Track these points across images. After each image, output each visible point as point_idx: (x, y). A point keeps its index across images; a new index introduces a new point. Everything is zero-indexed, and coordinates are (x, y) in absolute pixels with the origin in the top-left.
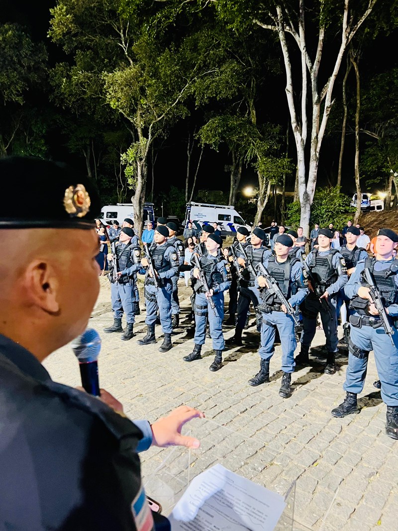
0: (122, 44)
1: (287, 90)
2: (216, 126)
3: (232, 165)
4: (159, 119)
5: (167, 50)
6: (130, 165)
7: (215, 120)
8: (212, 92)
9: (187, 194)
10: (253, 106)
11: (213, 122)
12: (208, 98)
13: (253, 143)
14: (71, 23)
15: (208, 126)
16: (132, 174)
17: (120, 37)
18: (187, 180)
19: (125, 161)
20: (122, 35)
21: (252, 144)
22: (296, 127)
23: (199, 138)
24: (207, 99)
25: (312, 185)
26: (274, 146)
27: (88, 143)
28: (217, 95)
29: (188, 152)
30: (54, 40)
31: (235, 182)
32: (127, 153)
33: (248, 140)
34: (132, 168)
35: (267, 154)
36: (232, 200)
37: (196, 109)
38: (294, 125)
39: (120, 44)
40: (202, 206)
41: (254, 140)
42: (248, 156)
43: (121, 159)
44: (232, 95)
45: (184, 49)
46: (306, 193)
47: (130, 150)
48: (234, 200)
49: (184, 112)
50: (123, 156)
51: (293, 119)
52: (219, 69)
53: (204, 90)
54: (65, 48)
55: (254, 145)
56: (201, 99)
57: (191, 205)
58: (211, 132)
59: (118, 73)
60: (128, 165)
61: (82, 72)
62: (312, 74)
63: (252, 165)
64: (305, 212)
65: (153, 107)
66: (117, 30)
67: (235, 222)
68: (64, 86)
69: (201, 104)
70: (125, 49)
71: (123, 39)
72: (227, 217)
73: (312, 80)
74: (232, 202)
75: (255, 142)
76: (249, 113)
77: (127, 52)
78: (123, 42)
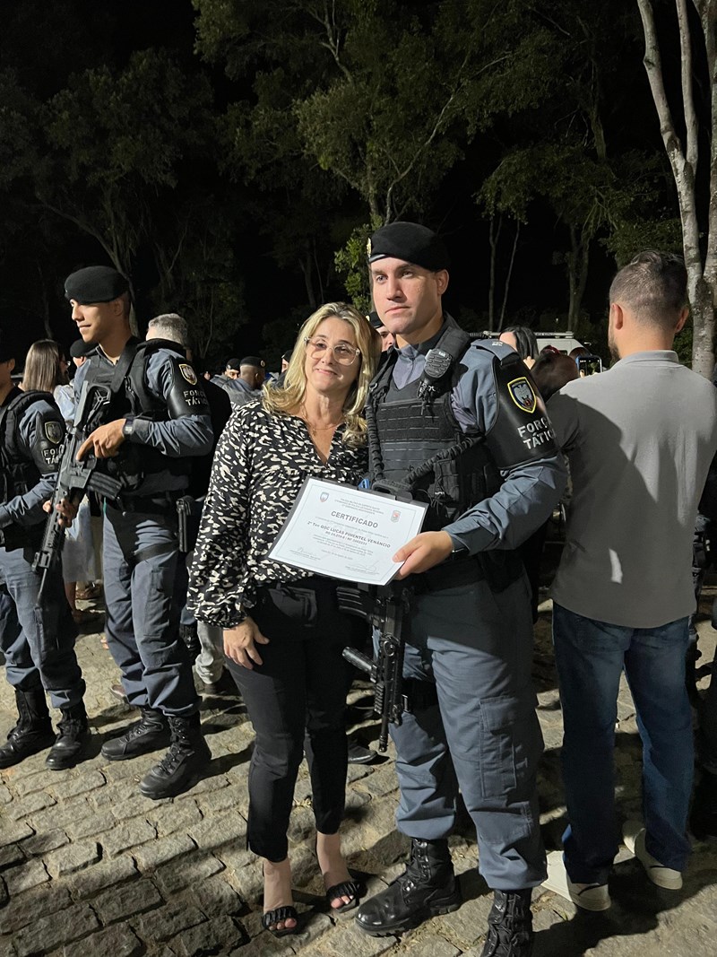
0: (329, 43)
1: (648, 61)
2: (517, 172)
3: (571, 250)
4: (403, 175)
5: (405, 35)
6: (355, 271)
7: (513, 159)
8: (497, 103)
9: (491, 320)
10: (597, 120)
11: (510, 164)
12: (493, 115)
13: (598, 196)
14: (228, 18)
15: (499, 174)
16: (359, 289)
17: (326, 30)
18: (491, 293)
19: (343, 264)
20: (328, 26)
21: (596, 199)
22: (672, 139)
23: (484, 201)
24: (488, 118)
25: (714, 263)
26: (645, 197)
27: (307, 245)
28: (507, 106)
29: (491, 238)
30: (205, 57)
31: (577, 282)
32: (347, 248)
33: (587, 191)
34: (357, 275)
35: (629, 215)
36: (573, 321)
37: (469, 142)
38: (667, 137)
39: (324, 44)
41: (600, 190)
42: (588, 223)
43: (336, 261)
44: (539, 100)
45: (441, 27)
46: (702, 281)
47: (352, 243)
48: (576, 321)
49: (450, 154)
50: (339, 256)
51: (664, 124)
52: (513, 53)
53: (482, 100)
54: (227, 69)
55: (601, 200)
56: (478, 121)
58: (506, 182)
59: (317, 97)
60: (351, 271)
61: (266, 111)
62: (705, 18)
63: (600, 242)
64: (702, 325)
65: (390, 154)
66: (317, 17)
68: (238, 142)
69: (478, 130)
70: (335, 50)
71: (329, 33)
73: (705, 31)
74: (573, 325)
75: (603, 194)
76: (591, 135)
77: (339, 55)
78: (331, 39)
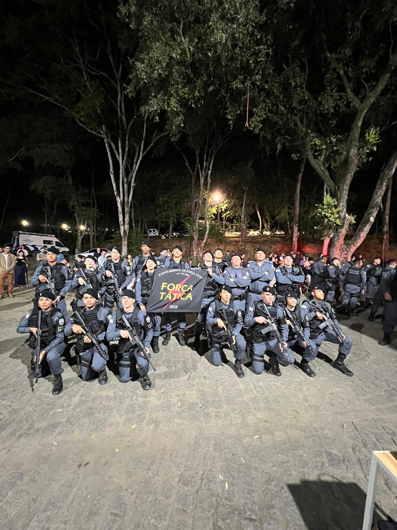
1: (111, 173)
22: (117, 194)
25: (127, 227)
38: (116, 193)
40: (29, 234)
46: (124, 230)
51: (115, 189)
57: (19, 234)
67: (56, 245)
72: (50, 242)
